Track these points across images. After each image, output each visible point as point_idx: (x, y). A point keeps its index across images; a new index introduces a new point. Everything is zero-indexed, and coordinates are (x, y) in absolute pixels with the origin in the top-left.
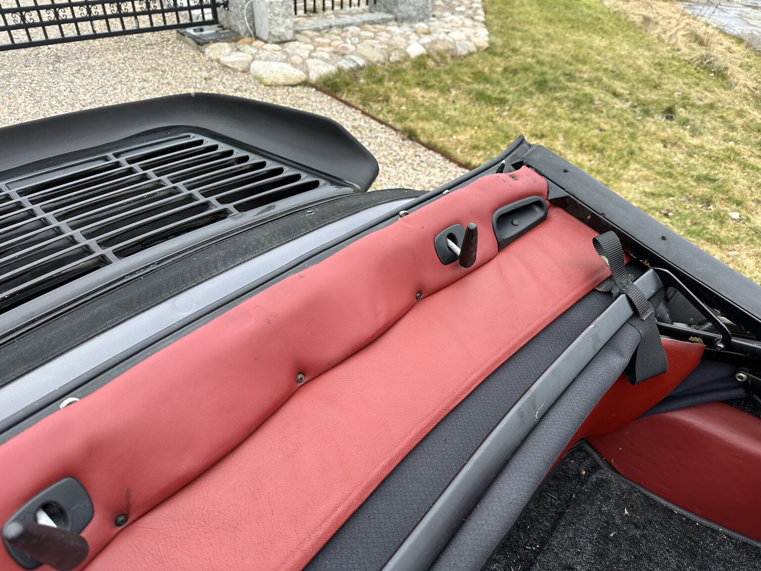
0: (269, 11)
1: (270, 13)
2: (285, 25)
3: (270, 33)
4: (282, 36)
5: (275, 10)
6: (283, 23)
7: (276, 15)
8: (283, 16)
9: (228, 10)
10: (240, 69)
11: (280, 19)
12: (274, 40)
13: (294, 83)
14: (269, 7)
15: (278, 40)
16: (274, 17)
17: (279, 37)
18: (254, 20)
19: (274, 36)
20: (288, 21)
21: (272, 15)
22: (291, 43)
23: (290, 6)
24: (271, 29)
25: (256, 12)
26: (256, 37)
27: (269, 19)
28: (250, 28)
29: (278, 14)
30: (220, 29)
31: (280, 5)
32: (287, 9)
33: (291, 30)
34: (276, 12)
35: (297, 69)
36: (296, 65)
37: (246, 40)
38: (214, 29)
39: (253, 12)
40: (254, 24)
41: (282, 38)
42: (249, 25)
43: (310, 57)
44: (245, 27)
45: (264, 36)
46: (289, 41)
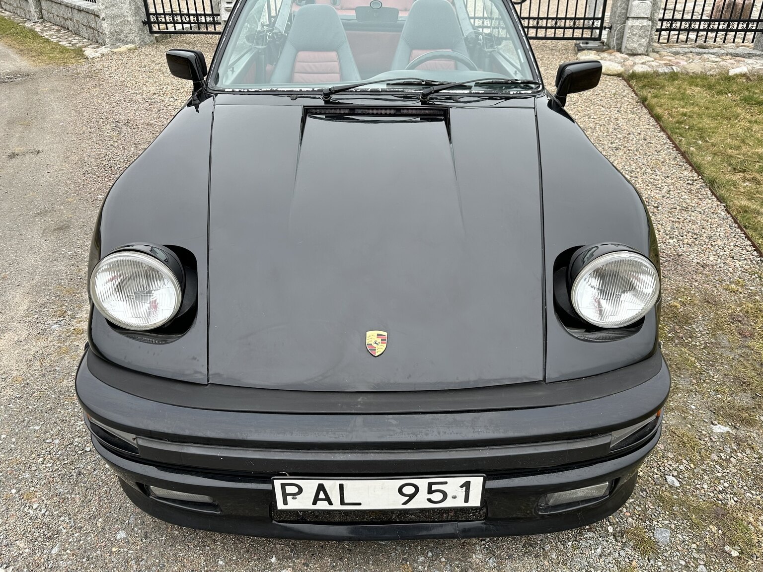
0: (629, 32)
2: (638, 43)
3: (626, 47)
4: (634, 50)
5: (634, 31)
6: (638, 41)
7: (633, 35)
8: (640, 36)
9: (610, 32)
11: (635, 38)
12: (627, 52)
13: (612, 74)
14: (630, 28)
15: (630, 52)
16: (632, 36)
17: (631, 50)
18: (622, 39)
19: (628, 49)
20: (643, 40)
21: (630, 34)
22: (639, 56)
23: (648, 30)
24: (627, 44)
25: (625, 33)
26: (619, 50)
27: (628, 37)
28: (617, 44)
29: (636, 34)
30: (601, 44)
31: (640, 28)
32: (645, 32)
33: (643, 47)
34: (634, 33)
35: (622, 67)
36: (625, 66)
37: (610, 51)
38: (596, 44)
39: (623, 33)
40: (622, 42)
41: (634, 52)
42: (618, 42)
43: (643, 63)
44: (614, 43)
45: (623, 50)
46: (640, 55)
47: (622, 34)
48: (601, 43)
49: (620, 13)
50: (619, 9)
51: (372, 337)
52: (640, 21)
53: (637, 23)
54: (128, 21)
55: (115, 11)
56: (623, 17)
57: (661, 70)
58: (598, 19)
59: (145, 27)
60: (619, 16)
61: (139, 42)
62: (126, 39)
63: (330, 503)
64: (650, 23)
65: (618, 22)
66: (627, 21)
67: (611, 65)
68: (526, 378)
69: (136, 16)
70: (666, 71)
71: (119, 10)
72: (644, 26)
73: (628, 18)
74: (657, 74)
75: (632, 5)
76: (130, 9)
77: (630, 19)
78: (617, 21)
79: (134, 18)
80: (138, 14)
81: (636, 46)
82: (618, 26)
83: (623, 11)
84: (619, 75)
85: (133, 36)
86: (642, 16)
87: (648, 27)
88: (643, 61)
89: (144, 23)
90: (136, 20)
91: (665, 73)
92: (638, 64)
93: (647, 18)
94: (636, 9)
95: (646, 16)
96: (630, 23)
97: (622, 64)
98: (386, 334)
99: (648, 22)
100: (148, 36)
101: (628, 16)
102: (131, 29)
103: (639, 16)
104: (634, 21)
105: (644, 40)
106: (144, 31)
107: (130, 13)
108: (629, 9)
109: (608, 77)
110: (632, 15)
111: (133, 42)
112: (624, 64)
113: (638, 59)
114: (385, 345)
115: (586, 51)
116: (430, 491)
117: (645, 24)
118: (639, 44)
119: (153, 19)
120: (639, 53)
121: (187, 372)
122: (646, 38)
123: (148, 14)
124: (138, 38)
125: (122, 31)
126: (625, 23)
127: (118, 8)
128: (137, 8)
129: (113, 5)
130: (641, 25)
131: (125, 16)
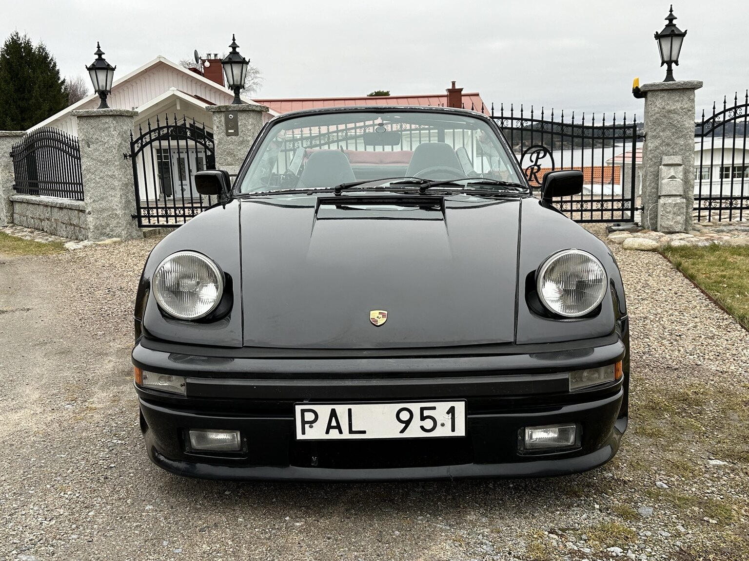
0: (662, 209)
1: (663, 211)
3: (661, 225)
4: (671, 228)
6: (673, 219)
7: (667, 213)
8: (675, 213)
10: (617, 242)
11: (670, 215)
12: (663, 231)
13: (646, 249)
14: (663, 207)
15: (666, 231)
16: (665, 214)
17: (668, 228)
18: (656, 218)
19: (664, 228)
21: (664, 212)
22: (677, 234)
23: (683, 208)
24: (662, 222)
25: (658, 212)
26: (655, 230)
27: (661, 215)
28: (652, 224)
29: (670, 212)
30: (635, 226)
31: (673, 205)
32: (679, 209)
33: (680, 225)
34: (668, 210)
35: (657, 243)
36: (661, 242)
37: (645, 231)
38: (629, 226)
39: (657, 213)
40: (657, 222)
41: (671, 229)
42: (652, 222)
43: (681, 239)
44: (648, 223)
45: (659, 229)
46: (678, 232)
47: (655, 213)
48: (635, 224)
49: (650, 192)
50: (648, 188)
51: (374, 314)
52: (673, 198)
53: (670, 200)
54: (116, 214)
55: (104, 204)
56: (654, 196)
57: (700, 244)
58: (627, 200)
59: (134, 221)
60: (649, 196)
61: (126, 236)
62: (111, 233)
63: (341, 432)
64: (684, 200)
65: (650, 202)
66: (659, 200)
67: (644, 241)
68: (500, 340)
69: (125, 210)
70: (707, 245)
71: (107, 203)
72: (678, 203)
73: (659, 197)
74: (696, 247)
75: (661, 184)
76: (120, 202)
77: (662, 198)
78: (648, 200)
79: (123, 212)
80: (128, 208)
81: (672, 224)
82: (650, 205)
83: (653, 190)
84: (654, 250)
85: (119, 230)
86: (673, 194)
87: (682, 205)
88: (682, 237)
89: (134, 217)
90: (125, 213)
91: (705, 246)
92: (675, 240)
93: (680, 195)
94: (666, 187)
95: (678, 194)
96: (662, 201)
97: (658, 240)
98: (386, 312)
99: (682, 199)
100: (136, 230)
101: (659, 194)
102: (118, 223)
103: (671, 194)
104: (666, 199)
105: (680, 218)
106: (132, 225)
107: (120, 206)
108: (659, 188)
109: (642, 252)
110: (663, 193)
111: (119, 236)
112: (659, 241)
113: (674, 236)
114: (385, 319)
115: (618, 232)
116: (423, 418)
117: (679, 201)
118: (675, 222)
119: (143, 212)
120: (677, 231)
121: (226, 340)
122: (682, 215)
123: (139, 208)
124: (125, 232)
125: (108, 225)
126: (657, 202)
127: (107, 201)
128: (128, 202)
129: (102, 199)
130: (674, 203)
131: (114, 210)
